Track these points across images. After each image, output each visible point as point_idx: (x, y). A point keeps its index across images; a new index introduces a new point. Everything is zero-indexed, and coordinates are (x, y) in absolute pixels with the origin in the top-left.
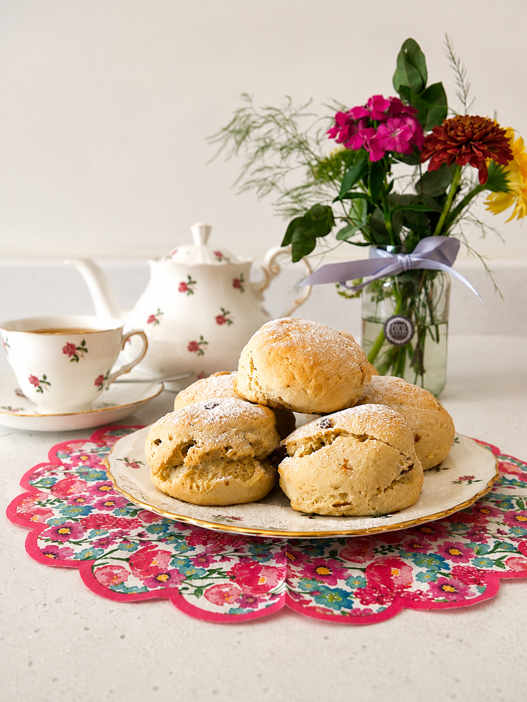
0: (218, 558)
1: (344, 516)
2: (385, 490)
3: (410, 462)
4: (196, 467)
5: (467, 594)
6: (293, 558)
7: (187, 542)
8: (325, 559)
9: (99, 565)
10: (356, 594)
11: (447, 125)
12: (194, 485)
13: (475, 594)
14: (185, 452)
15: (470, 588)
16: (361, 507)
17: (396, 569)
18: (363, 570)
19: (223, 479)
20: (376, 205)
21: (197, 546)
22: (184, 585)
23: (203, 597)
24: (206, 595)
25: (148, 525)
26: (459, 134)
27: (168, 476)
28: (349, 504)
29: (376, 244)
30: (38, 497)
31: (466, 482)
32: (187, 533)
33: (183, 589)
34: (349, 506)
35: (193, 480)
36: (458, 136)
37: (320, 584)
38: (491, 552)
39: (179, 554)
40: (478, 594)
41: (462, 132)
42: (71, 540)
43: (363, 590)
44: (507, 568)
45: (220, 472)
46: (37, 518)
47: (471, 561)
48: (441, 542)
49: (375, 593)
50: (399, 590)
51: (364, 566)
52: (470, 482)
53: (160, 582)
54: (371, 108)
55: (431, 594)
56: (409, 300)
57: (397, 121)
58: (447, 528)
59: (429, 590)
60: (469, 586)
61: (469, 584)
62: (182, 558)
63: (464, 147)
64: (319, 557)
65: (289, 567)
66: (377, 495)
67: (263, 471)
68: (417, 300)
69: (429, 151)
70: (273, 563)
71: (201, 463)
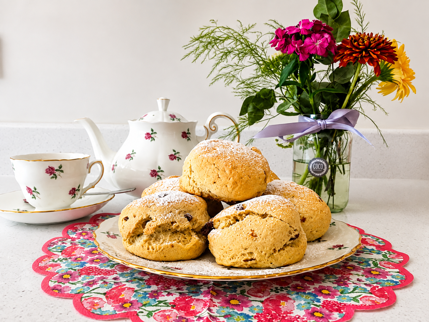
0: (165, 294)
1: (250, 268)
2: (279, 251)
3: (297, 233)
4: (152, 236)
5: (331, 318)
6: (215, 294)
7: (146, 283)
8: (237, 295)
9: (86, 297)
10: (255, 317)
11: (352, 39)
12: (150, 247)
13: (337, 318)
14: (144, 225)
15: (334, 314)
16: (262, 262)
17: (284, 301)
18: (262, 302)
19: (170, 243)
20: (303, 89)
21: (152, 286)
22: (140, 310)
23: (152, 318)
24: (154, 316)
25: (121, 273)
26: (360, 44)
27: (133, 241)
28: (254, 260)
29: (303, 113)
30: (53, 257)
31: (338, 249)
32: (146, 278)
33: (139, 312)
34: (255, 261)
35: (150, 244)
36: (360, 45)
37: (231, 311)
38: (350, 292)
39: (140, 289)
40: (339, 318)
41: (362, 43)
42: (70, 282)
43: (260, 314)
44: (361, 303)
45: (168, 238)
46: (50, 269)
47: (337, 297)
48: (317, 286)
49: (268, 316)
50: (285, 315)
51: (263, 299)
52: (340, 249)
53: (125, 308)
54: (301, 27)
55: (305, 318)
56: (325, 149)
57: (318, 35)
58: (322, 277)
59: (305, 315)
60: (333, 313)
61: (333, 312)
62: (142, 292)
63: (364, 53)
64: (233, 293)
65: (212, 300)
66: (273, 254)
67: (197, 238)
68: (330, 149)
69: (340, 55)
70: (201, 297)
71: (155, 233)
